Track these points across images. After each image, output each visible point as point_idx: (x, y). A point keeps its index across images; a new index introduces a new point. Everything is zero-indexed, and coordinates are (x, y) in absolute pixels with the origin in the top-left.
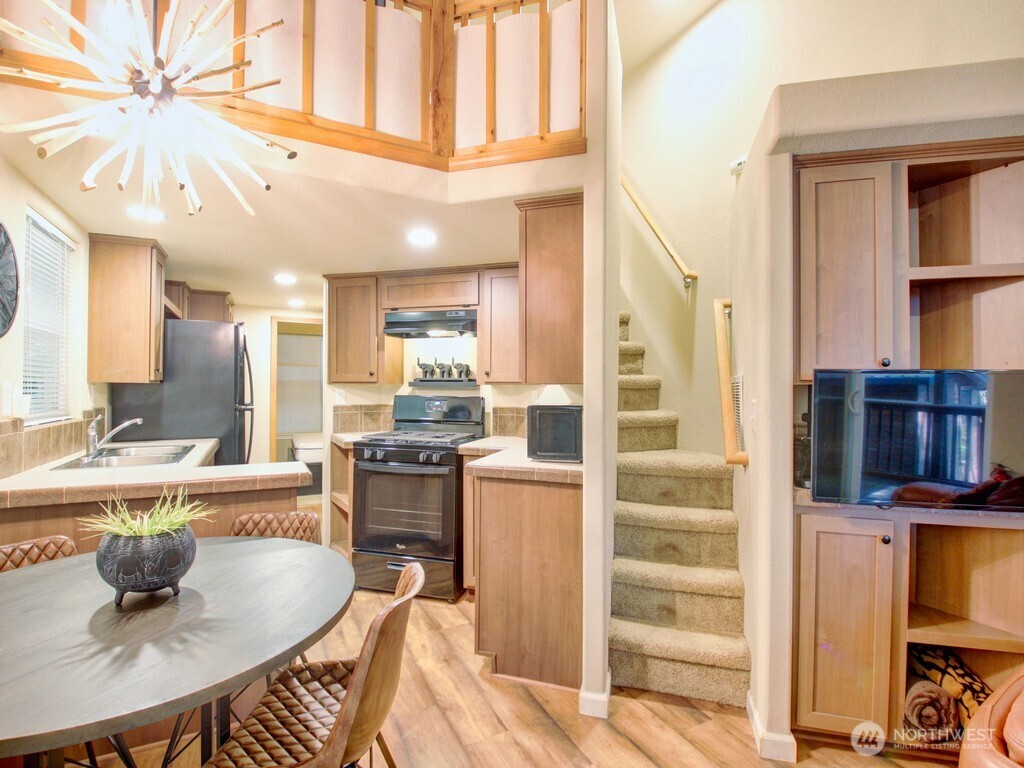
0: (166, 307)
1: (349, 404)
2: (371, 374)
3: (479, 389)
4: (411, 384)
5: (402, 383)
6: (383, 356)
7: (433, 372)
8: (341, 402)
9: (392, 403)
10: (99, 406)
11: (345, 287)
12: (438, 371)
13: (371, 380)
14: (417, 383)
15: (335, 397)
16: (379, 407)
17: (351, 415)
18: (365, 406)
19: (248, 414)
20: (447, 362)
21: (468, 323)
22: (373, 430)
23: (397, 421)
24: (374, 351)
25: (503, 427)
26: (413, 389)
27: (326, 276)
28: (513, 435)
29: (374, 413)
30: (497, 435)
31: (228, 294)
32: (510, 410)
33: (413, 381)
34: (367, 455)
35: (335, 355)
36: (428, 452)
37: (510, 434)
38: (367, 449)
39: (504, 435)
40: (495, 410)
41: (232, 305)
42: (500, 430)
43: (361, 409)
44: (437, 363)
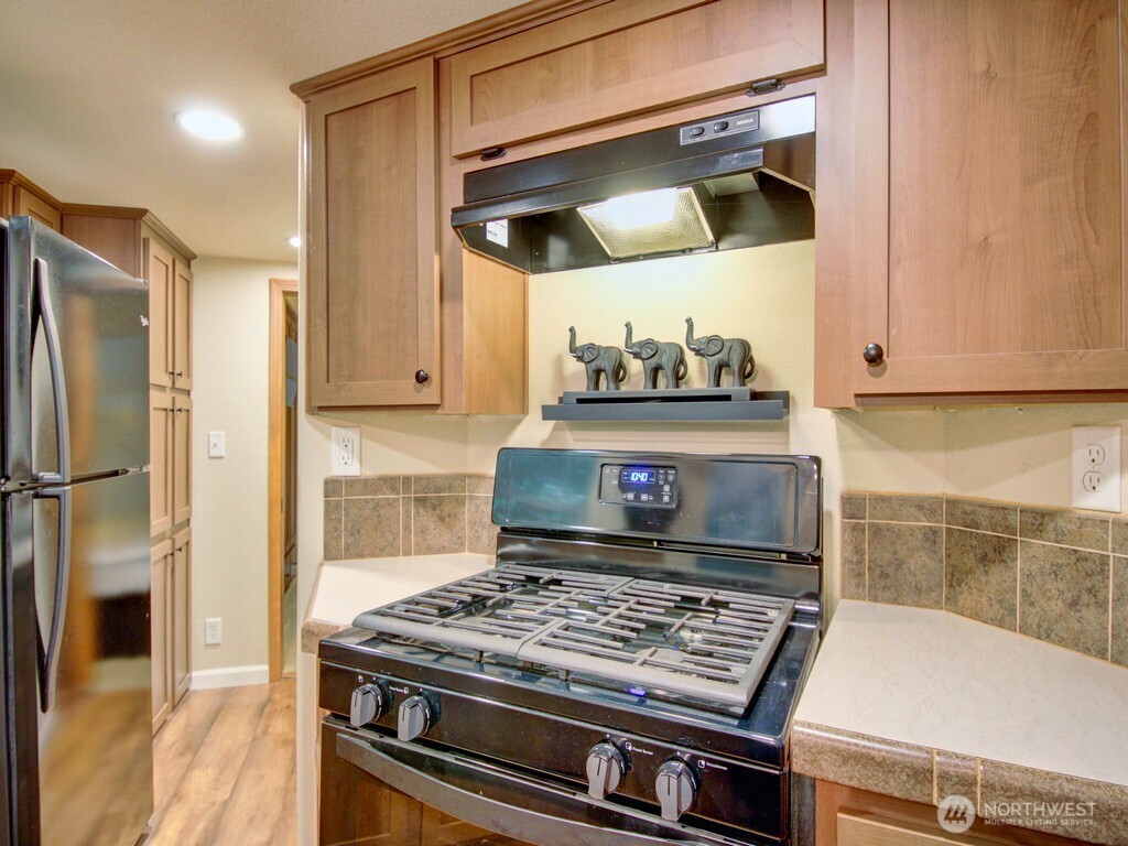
1: (370, 471)
2: (421, 379)
3: (785, 428)
4: (547, 412)
5: (524, 411)
6: (459, 319)
7: (619, 373)
8: (349, 468)
9: (493, 472)
12: (637, 365)
13: (417, 402)
14: (569, 408)
15: (330, 452)
16: (459, 480)
17: (376, 506)
18: (418, 479)
20: (669, 333)
23: (504, 529)
24: (430, 300)
25: (890, 570)
26: (555, 429)
27: (297, 89)
28: (936, 605)
29: (441, 500)
30: (859, 597)
31: (144, 212)
32: (920, 507)
33: (555, 402)
34: (363, 706)
35: (320, 322)
36: (635, 743)
37: (917, 595)
38: (368, 679)
39: (895, 601)
40: (853, 502)
41: (185, 257)
42: (872, 580)
43: (407, 490)
44: (635, 339)
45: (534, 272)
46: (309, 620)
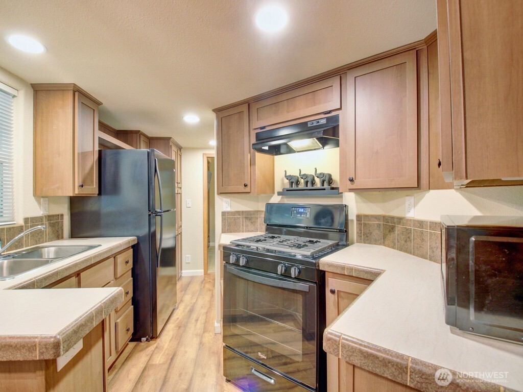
0: (99, 138)
1: (233, 210)
2: (245, 186)
3: (342, 197)
4: (279, 194)
5: (274, 193)
6: (255, 170)
7: (298, 183)
8: (228, 209)
9: (264, 210)
10: (59, 212)
11: (228, 116)
12: (302, 181)
13: (244, 191)
14: (285, 192)
15: (223, 205)
16: (258, 211)
17: (235, 219)
18: (246, 212)
20: (311, 172)
22: (252, 231)
23: (267, 225)
24: (248, 166)
25: (369, 235)
26: (282, 198)
27: (214, 110)
28: (380, 244)
29: (252, 218)
30: (361, 242)
31: (170, 138)
32: (376, 218)
33: (282, 191)
34: (232, 259)
35: (220, 171)
36: (288, 264)
37: (376, 242)
38: (233, 254)
39: (370, 243)
40: (359, 217)
41: (180, 148)
42: (364, 238)
43: (243, 215)
44: (302, 174)
45: (276, 155)
46: (220, 243)
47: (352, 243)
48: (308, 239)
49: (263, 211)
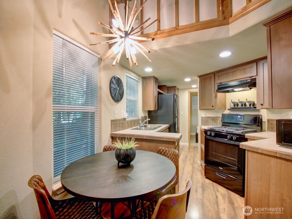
0: (158, 91)
1: (206, 116)
2: (213, 106)
3: (260, 111)
4: (228, 110)
5: (226, 109)
6: (217, 100)
7: (237, 105)
8: (204, 116)
10: (145, 116)
11: (204, 78)
12: (240, 104)
13: (212, 108)
14: (231, 109)
15: (202, 114)
16: (217, 117)
17: (207, 120)
18: (212, 117)
19: (177, 118)
20: (244, 100)
21: (252, 84)
22: (215, 125)
23: (223, 123)
24: (214, 98)
25: (273, 128)
26: (230, 111)
27: (198, 76)
29: (215, 120)
30: (269, 131)
31: (176, 86)
34: (208, 134)
35: (201, 101)
36: (232, 135)
38: (209, 132)
39: (273, 132)
40: (268, 120)
41: (178, 89)
42: (271, 129)
43: (211, 118)
44: (240, 101)
45: (227, 93)
47: (265, 131)
48: (242, 129)
49: (220, 117)
